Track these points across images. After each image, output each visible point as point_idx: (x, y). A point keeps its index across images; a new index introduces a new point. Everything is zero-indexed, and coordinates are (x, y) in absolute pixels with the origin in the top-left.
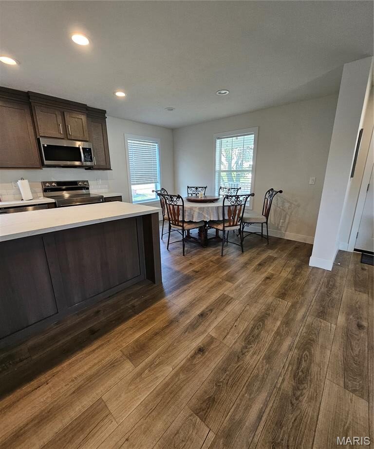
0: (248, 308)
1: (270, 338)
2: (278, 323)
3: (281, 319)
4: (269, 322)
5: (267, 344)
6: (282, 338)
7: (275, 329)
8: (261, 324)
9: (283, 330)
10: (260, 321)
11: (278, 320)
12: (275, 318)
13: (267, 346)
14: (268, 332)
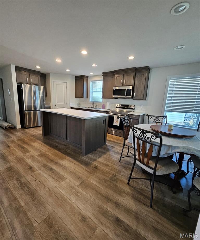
0: (47, 189)
1: (17, 194)
2: (23, 204)
3: (25, 207)
4: (28, 198)
5: (14, 191)
6: (11, 200)
7: (20, 200)
8: (29, 193)
9: (15, 204)
10: (32, 193)
11: (26, 205)
12: (28, 203)
13: (13, 191)
14: (21, 195)
